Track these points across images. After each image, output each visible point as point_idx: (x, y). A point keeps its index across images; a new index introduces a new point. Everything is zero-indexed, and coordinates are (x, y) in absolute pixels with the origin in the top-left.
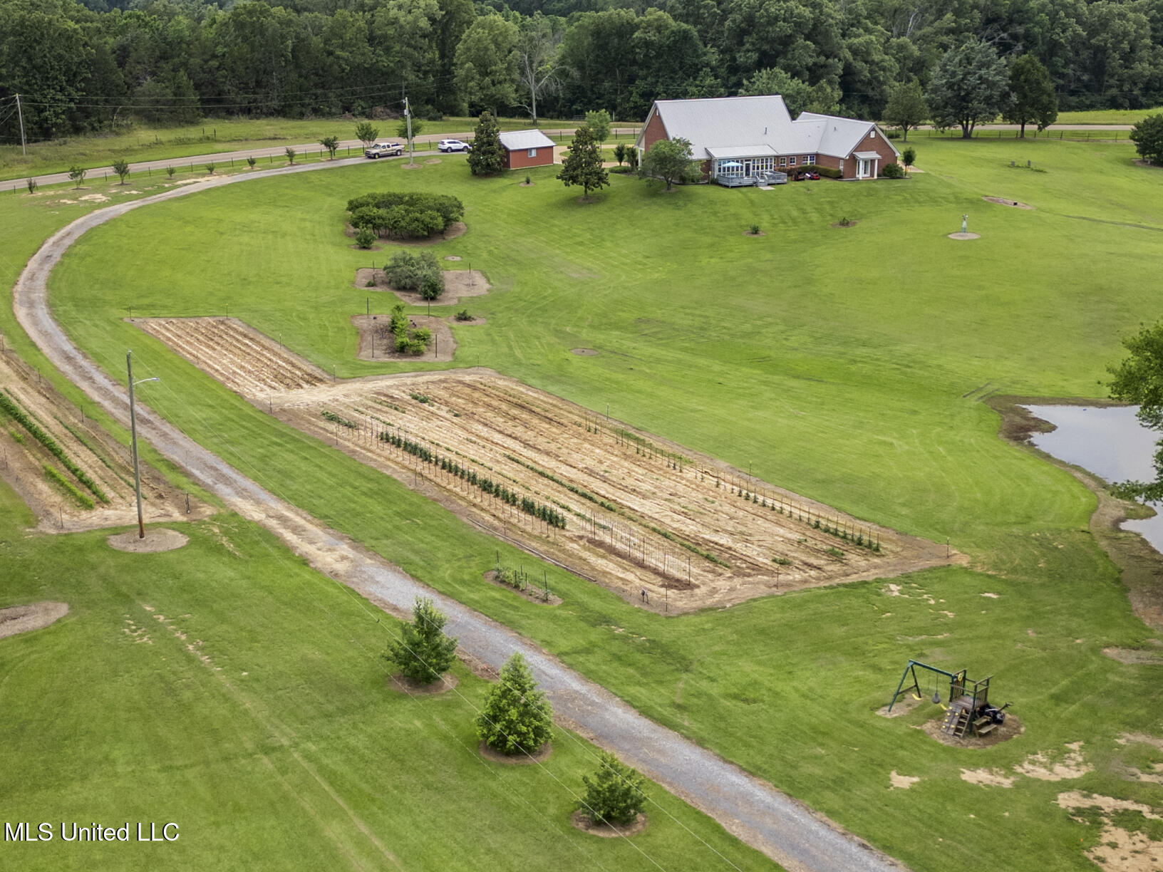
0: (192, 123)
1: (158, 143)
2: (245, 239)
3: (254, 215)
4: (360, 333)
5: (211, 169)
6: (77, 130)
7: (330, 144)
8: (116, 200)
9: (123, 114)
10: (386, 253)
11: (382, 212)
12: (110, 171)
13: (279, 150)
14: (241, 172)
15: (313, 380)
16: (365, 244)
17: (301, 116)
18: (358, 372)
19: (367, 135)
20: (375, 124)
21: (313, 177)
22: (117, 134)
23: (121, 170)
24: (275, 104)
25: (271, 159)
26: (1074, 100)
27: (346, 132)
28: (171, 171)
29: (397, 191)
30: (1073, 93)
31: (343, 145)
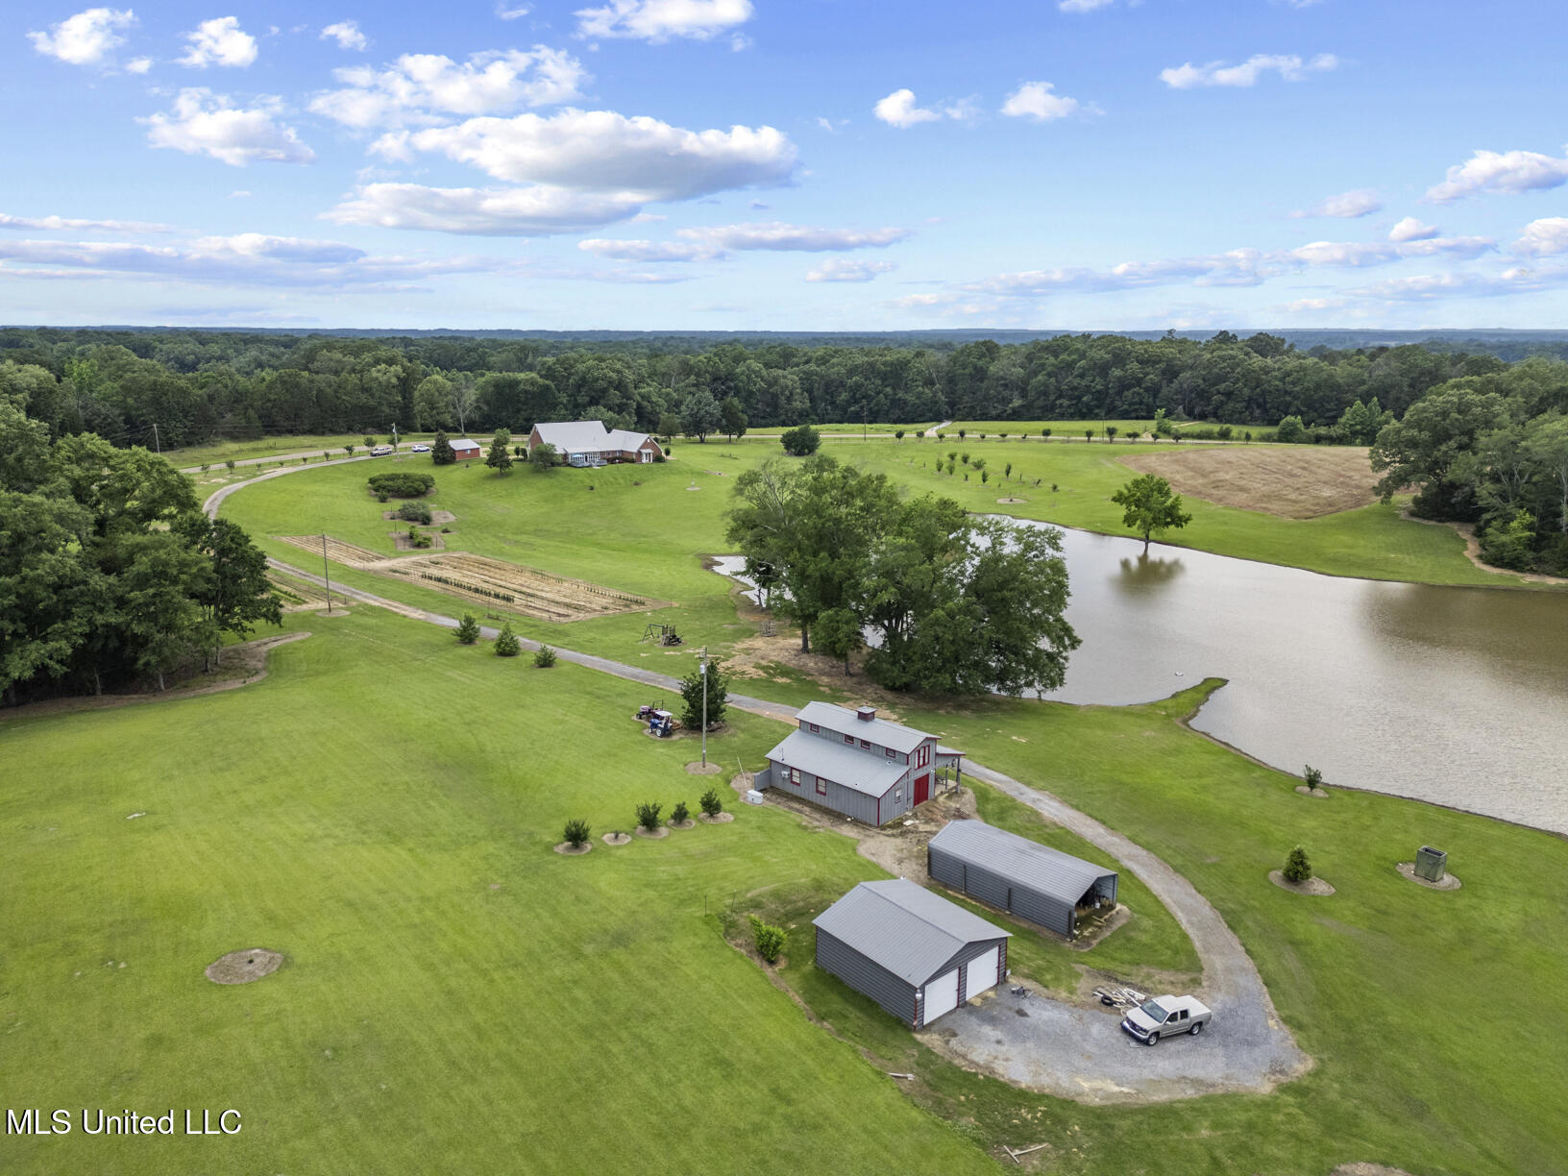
0: (258, 438)
1: (241, 451)
2: (316, 499)
3: (316, 487)
4: (395, 540)
5: (282, 464)
6: (189, 444)
7: (349, 449)
8: (232, 482)
9: (216, 434)
10: (397, 504)
11: (390, 483)
12: (223, 466)
13: (321, 453)
14: (299, 465)
15: (378, 558)
16: (383, 500)
17: (323, 434)
18: (399, 555)
19: (370, 443)
20: (375, 437)
21: (343, 467)
22: (213, 446)
23: (231, 465)
24: (306, 427)
25: (315, 458)
26: (763, 422)
27: (358, 443)
28: (259, 466)
29: (398, 472)
30: (763, 418)
31: (356, 449)
